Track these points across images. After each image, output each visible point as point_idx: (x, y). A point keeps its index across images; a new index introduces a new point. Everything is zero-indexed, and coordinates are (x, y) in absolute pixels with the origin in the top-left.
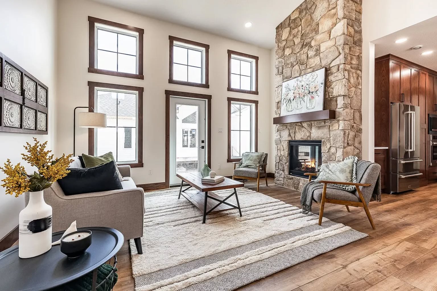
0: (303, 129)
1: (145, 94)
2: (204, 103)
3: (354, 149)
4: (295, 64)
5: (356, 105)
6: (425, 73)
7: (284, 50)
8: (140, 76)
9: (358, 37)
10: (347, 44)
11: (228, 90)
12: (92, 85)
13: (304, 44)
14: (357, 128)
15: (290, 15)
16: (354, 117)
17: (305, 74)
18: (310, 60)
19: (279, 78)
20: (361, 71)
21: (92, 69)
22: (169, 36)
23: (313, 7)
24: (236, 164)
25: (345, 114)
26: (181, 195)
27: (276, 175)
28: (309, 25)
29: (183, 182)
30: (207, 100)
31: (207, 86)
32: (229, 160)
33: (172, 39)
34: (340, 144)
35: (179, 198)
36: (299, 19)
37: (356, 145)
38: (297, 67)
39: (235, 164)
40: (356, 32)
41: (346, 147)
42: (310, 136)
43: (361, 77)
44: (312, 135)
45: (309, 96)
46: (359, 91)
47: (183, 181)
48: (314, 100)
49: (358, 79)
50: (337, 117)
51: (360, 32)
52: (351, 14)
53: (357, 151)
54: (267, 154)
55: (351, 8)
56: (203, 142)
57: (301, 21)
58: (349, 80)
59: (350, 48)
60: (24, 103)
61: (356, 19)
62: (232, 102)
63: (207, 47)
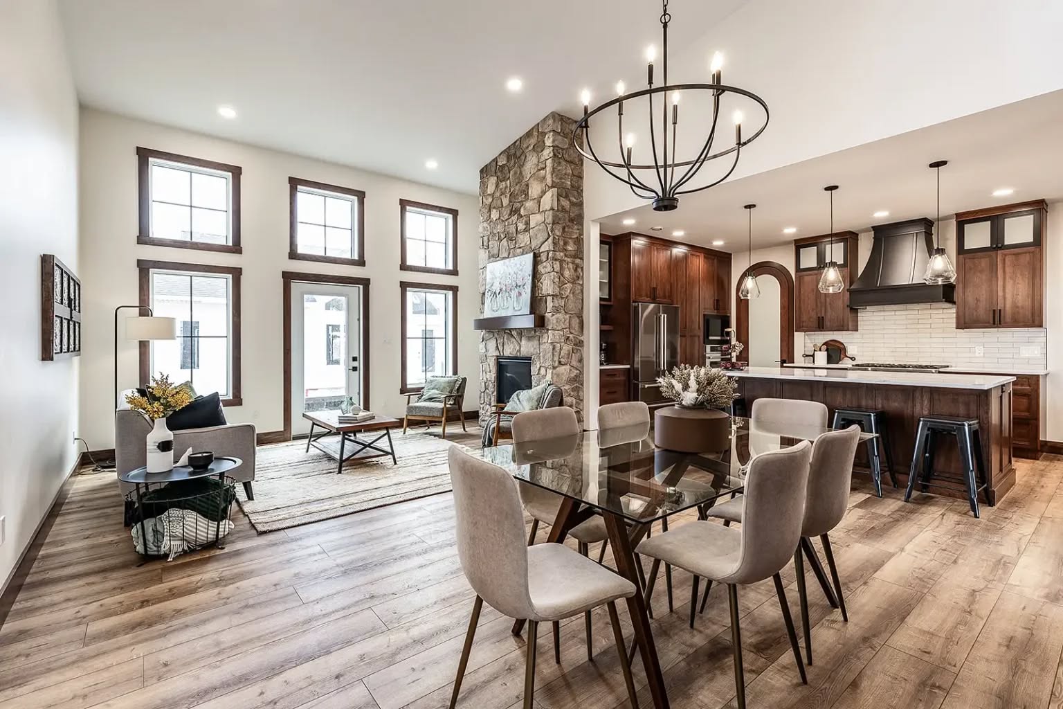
0: (513, 340)
1: (244, 279)
2: (356, 291)
3: (570, 370)
4: (503, 236)
5: (574, 308)
6: (698, 254)
7: (490, 210)
8: (236, 248)
9: (577, 212)
10: (558, 223)
11: (401, 269)
12: (144, 268)
13: (514, 209)
14: (575, 340)
15: (496, 158)
16: (570, 325)
17: (514, 256)
18: (519, 235)
19: (483, 254)
20: (582, 259)
21: (143, 238)
22: (290, 178)
23: (523, 157)
24: (411, 396)
25: (555, 322)
26: (311, 446)
27: (481, 412)
28: (519, 183)
29: (313, 427)
30: (361, 287)
31: (361, 262)
32: (404, 390)
33: (294, 183)
34: (549, 363)
35: (307, 451)
36: (506, 168)
37: (574, 363)
38: (504, 242)
39: (409, 396)
40: (572, 204)
41: (557, 367)
42: (519, 351)
43: (582, 268)
44: (522, 349)
45: (517, 290)
46: (579, 287)
47: (314, 424)
48: (521, 297)
49: (576, 270)
50: (546, 325)
51: (581, 205)
52: (563, 180)
53: (575, 372)
54: (465, 378)
55: (564, 172)
56: (355, 359)
57: (510, 172)
58: (561, 273)
59: (564, 228)
60: (71, 317)
61: (572, 186)
62: (408, 289)
63: (361, 196)
